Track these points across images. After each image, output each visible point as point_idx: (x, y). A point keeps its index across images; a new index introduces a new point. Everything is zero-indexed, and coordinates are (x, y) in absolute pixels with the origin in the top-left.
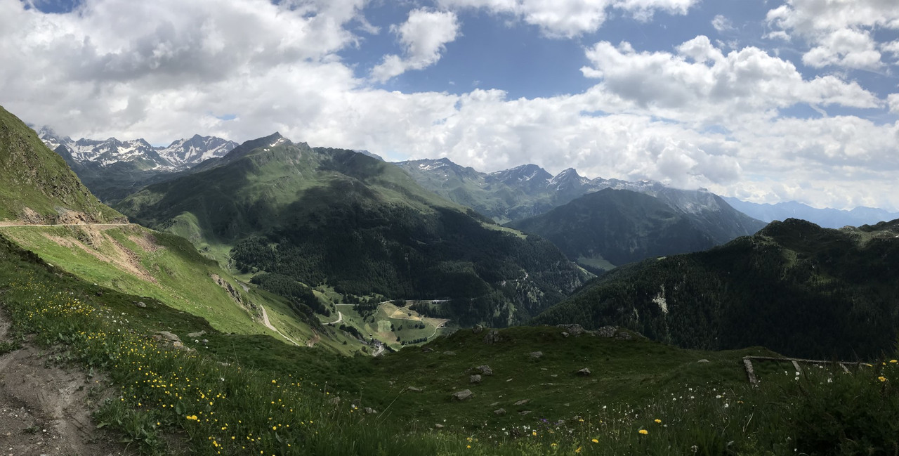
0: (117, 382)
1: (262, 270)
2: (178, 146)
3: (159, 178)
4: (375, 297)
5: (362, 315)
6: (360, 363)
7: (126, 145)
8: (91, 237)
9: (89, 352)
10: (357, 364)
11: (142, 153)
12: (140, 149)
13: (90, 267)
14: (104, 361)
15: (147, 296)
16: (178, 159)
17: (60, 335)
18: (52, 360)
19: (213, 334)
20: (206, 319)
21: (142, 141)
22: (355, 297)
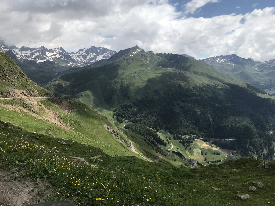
0: (54, 185)
1: (130, 121)
2: (82, 52)
3: (72, 70)
4: (191, 136)
5: (184, 146)
6: (184, 171)
7: (51, 51)
8: (31, 105)
9: (36, 170)
10: (182, 172)
11: (61, 56)
12: (60, 53)
13: (31, 122)
14: (45, 174)
15: (66, 138)
16: (83, 59)
17: (17, 162)
18: (13, 177)
19: (105, 157)
20: (101, 149)
21: (61, 49)
22: (180, 136)
